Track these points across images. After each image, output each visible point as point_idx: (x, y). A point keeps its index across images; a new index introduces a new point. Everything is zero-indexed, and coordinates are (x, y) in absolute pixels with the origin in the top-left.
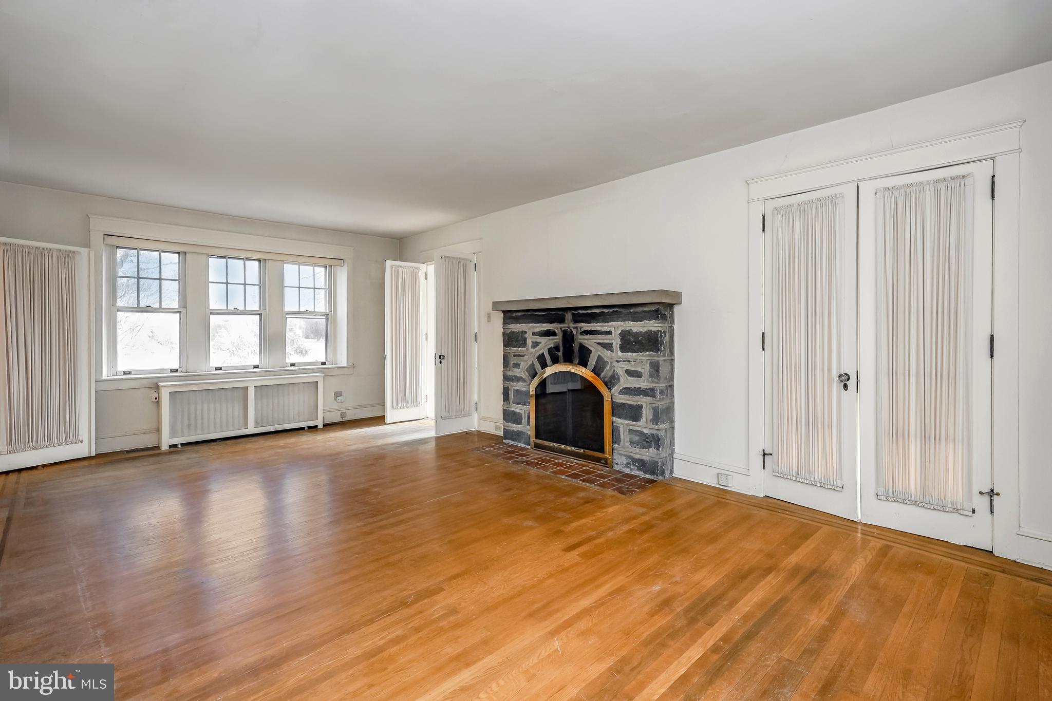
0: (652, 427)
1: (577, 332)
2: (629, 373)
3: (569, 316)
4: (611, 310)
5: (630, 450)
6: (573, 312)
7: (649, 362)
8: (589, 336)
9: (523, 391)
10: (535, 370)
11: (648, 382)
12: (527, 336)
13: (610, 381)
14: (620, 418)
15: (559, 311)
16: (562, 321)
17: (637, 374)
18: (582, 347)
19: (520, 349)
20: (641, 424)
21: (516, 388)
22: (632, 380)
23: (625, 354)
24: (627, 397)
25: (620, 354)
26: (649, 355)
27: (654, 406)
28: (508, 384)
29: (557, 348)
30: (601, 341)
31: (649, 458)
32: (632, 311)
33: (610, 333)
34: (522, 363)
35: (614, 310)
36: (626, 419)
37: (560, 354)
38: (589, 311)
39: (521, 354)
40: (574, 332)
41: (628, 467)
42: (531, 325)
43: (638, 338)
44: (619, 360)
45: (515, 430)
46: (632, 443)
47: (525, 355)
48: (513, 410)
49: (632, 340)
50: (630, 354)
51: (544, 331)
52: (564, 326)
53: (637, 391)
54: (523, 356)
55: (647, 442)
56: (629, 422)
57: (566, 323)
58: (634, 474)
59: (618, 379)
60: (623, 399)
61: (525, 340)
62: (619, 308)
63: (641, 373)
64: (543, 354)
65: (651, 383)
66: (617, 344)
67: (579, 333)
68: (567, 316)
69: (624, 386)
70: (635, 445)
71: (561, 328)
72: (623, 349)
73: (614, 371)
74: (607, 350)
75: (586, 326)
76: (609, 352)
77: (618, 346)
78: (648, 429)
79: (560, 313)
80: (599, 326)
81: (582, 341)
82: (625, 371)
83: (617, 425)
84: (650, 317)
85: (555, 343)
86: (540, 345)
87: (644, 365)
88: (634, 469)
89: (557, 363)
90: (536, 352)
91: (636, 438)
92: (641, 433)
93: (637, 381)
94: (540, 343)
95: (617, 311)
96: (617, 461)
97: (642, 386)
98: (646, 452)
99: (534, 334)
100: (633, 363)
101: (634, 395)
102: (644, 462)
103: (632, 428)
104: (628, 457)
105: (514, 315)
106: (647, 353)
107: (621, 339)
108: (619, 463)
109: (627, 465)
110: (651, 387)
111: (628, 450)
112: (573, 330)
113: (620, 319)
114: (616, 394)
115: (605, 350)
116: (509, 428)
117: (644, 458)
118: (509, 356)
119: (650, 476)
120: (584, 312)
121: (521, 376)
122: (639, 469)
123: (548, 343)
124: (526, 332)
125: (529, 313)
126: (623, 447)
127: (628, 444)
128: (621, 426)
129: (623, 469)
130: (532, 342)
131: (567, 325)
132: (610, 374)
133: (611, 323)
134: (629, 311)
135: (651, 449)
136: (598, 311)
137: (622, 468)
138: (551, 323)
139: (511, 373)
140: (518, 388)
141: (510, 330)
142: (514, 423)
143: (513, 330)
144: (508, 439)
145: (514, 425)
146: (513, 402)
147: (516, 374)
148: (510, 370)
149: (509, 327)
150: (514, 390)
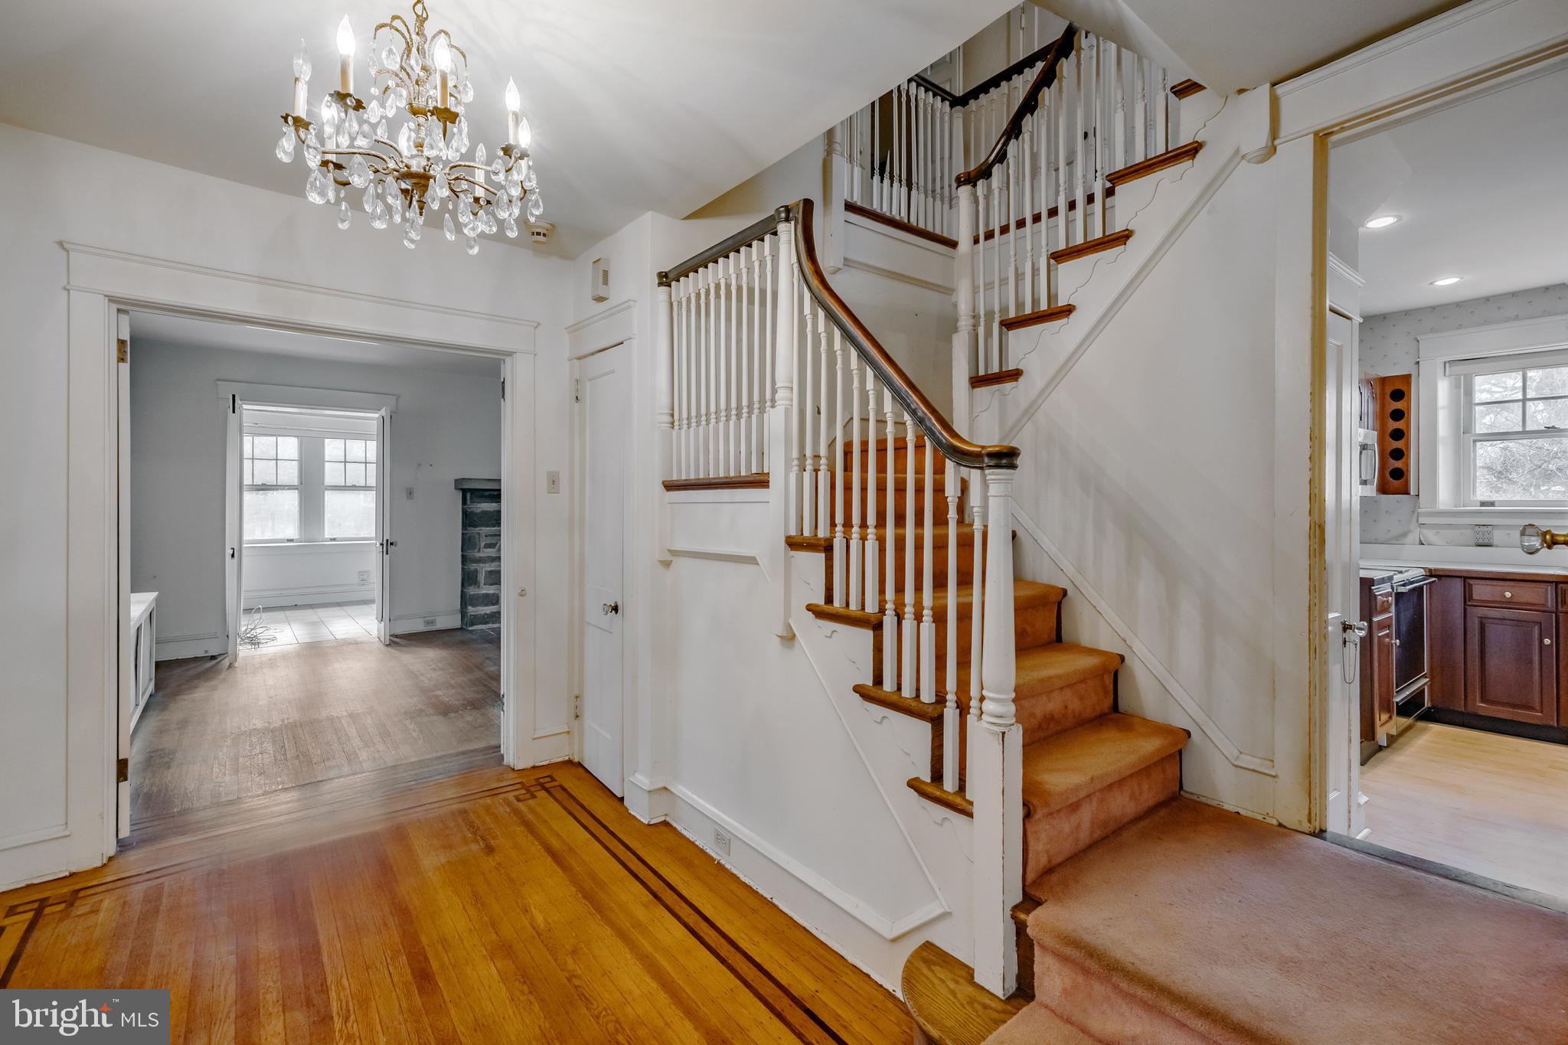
21: (489, 569)
45: (488, 612)
48: (484, 592)
118: (472, 537)
139: (481, 555)
140: (492, 569)
141: (480, 510)
142: (486, 605)
143: (485, 509)
144: (476, 625)
145: (487, 608)
146: (485, 584)
147: (490, 555)
148: (479, 551)
149: (479, 505)
150: (486, 571)
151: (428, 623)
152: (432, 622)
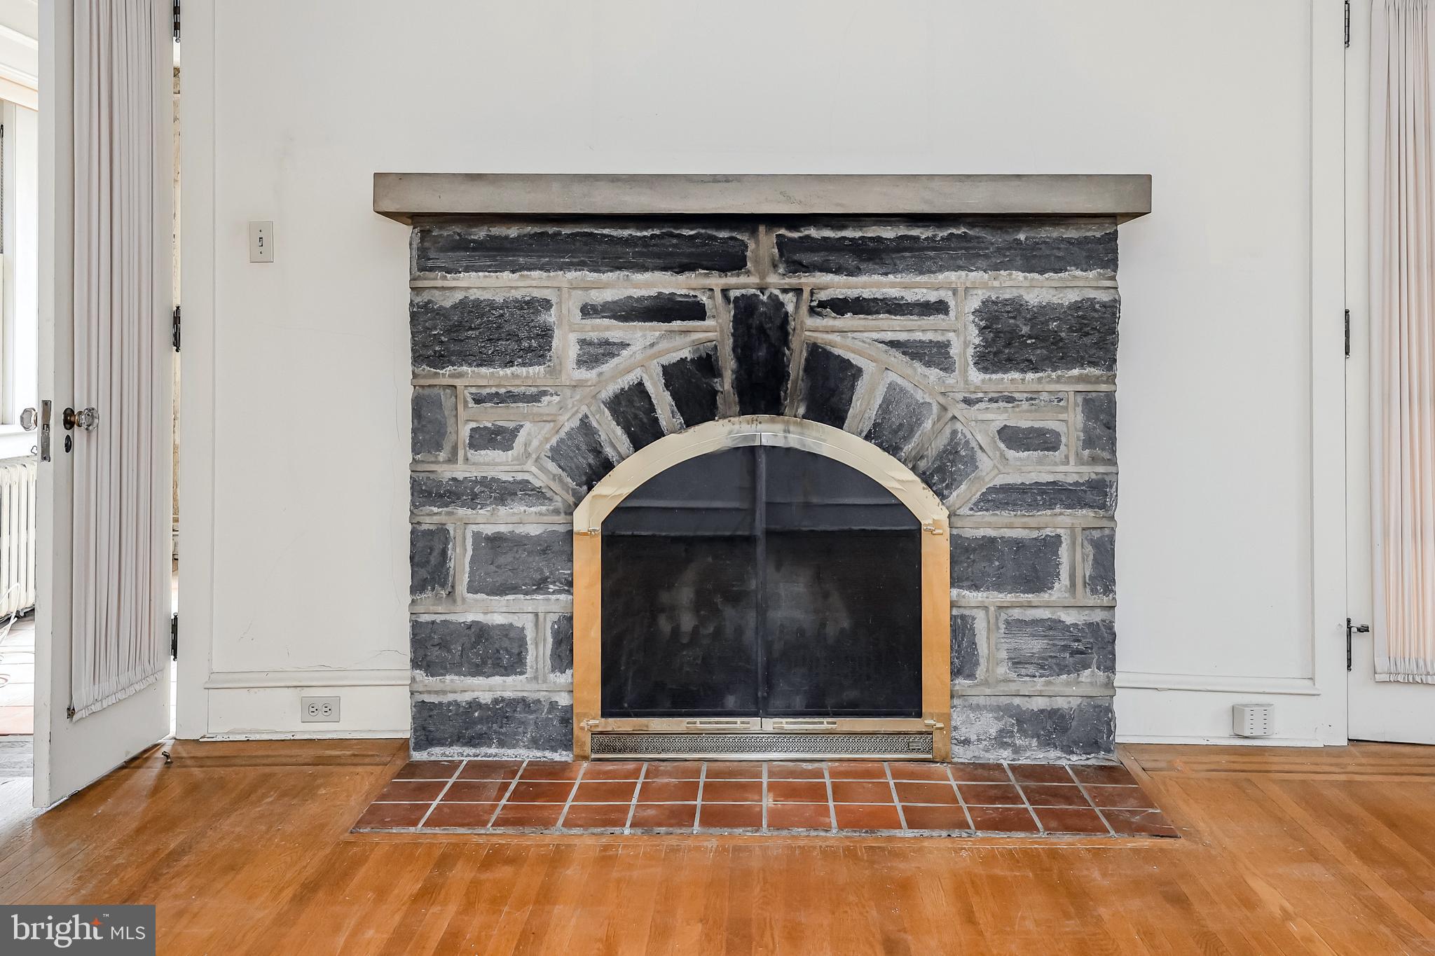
0: (1092, 600)
1: (797, 307)
2: (1013, 438)
3: (763, 245)
4: (945, 233)
5: (1013, 687)
6: (782, 231)
7: (1080, 399)
8: (848, 321)
9: (527, 537)
10: (597, 450)
11: (1081, 462)
12: (551, 317)
13: (941, 470)
14: (976, 587)
15: (719, 228)
16: (734, 262)
17: (1043, 441)
18: (819, 357)
19: (508, 371)
20: (1053, 598)
21: (489, 530)
22: (1020, 459)
23: (994, 376)
24: (1005, 516)
25: (976, 376)
26: (1080, 379)
27: (1096, 534)
28: (433, 516)
29: (706, 364)
30: (902, 337)
31: (1079, 700)
32: (1022, 237)
33: (940, 307)
34: (528, 426)
35: (954, 231)
36: (999, 587)
37: (726, 383)
38: (849, 233)
39: (515, 390)
40: (789, 301)
41: (1004, 745)
42: (572, 275)
43: (1046, 323)
44: (973, 396)
45: (486, 698)
46: (1017, 662)
47: (544, 393)
48: (470, 618)
49: (1025, 330)
50: (1016, 375)
51: (640, 299)
52: (742, 283)
53: (1042, 492)
54: (535, 398)
55: (1075, 652)
56: (1009, 598)
57: (748, 273)
58: (1028, 762)
59: (972, 461)
60: (989, 525)
61: (546, 334)
62: (972, 225)
63: (1058, 435)
64: (639, 388)
65: (1088, 464)
66: (966, 344)
67: (804, 309)
68: (752, 245)
69: (999, 481)
70: (1031, 669)
71: (725, 292)
72: (990, 359)
73: (954, 433)
74: (928, 364)
75: (836, 285)
76: (934, 373)
77: (971, 351)
78: (1073, 612)
79: (723, 234)
80: (893, 285)
81: (821, 338)
82: (999, 432)
83: (967, 612)
84: (1089, 257)
85: (696, 345)
86: (625, 353)
87: (1066, 409)
88: (1028, 748)
89: (711, 417)
90: (601, 381)
91: (1035, 646)
92: (1054, 625)
93: (1040, 462)
94: (624, 345)
95: (964, 237)
96: (963, 733)
97: (1060, 478)
98: (1068, 684)
99: (588, 311)
100: (1025, 405)
101: (1034, 506)
102: (1063, 717)
103: (1016, 614)
104: (1007, 710)
105: (480, 233)
106: (1076, 372)
107: (982, 330)
108: (974, 738)
109: (1001, 740)
110: (1094, 476)
111: (1003, 688)
112: (782, 297)
113: (980, 263)
114: (965, 511)
115: (917, 364)
116: (450, 697)
117: (1060, 703)
118: (447, 402)
119: (1084, 757)
120: (828, 233)
121: (526, 477)
122: (1046, 743)
123: (664, 345)
124: (547, 304)
125: (566, 230)
126: (986, 683)
127: (1003, 670)
128: (980, 615)
129: (987, 755)
130: (583, 343)
131: (754, 280)
132: (940, 443)
133: (941, 277)
134: (1009, 238)
135: (1088, 672)
136: (888, 233)
137: (982, 754)
138: (681, 269)
139: (460, 471)
140: (503, 529)
141: (459, 296)
142: (477, 671)
143: (474, 295)
144: (441, 743)
145: (479, 681)
146: (472, 589)
147: (491, 473)
148: (452, 459)
149: (451, 281)
150: (477, 536)
151: (312, 709)
152: (328, 709)
